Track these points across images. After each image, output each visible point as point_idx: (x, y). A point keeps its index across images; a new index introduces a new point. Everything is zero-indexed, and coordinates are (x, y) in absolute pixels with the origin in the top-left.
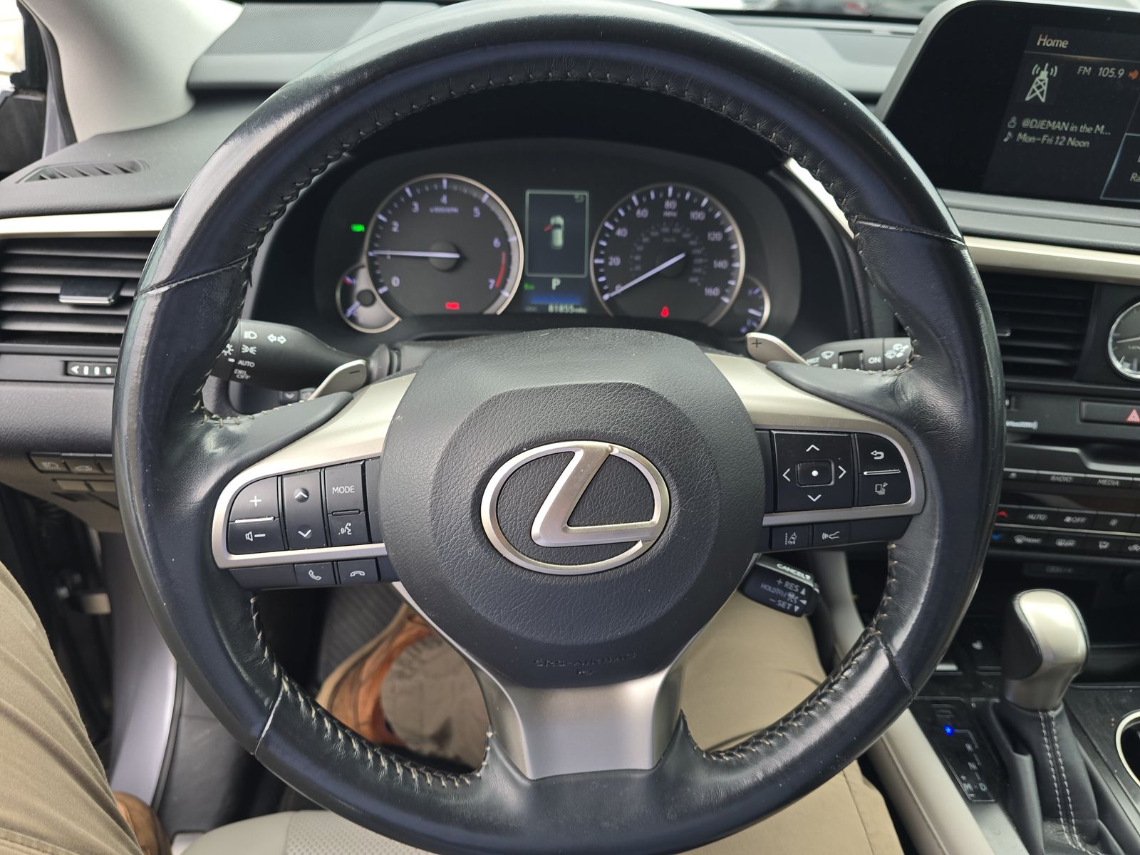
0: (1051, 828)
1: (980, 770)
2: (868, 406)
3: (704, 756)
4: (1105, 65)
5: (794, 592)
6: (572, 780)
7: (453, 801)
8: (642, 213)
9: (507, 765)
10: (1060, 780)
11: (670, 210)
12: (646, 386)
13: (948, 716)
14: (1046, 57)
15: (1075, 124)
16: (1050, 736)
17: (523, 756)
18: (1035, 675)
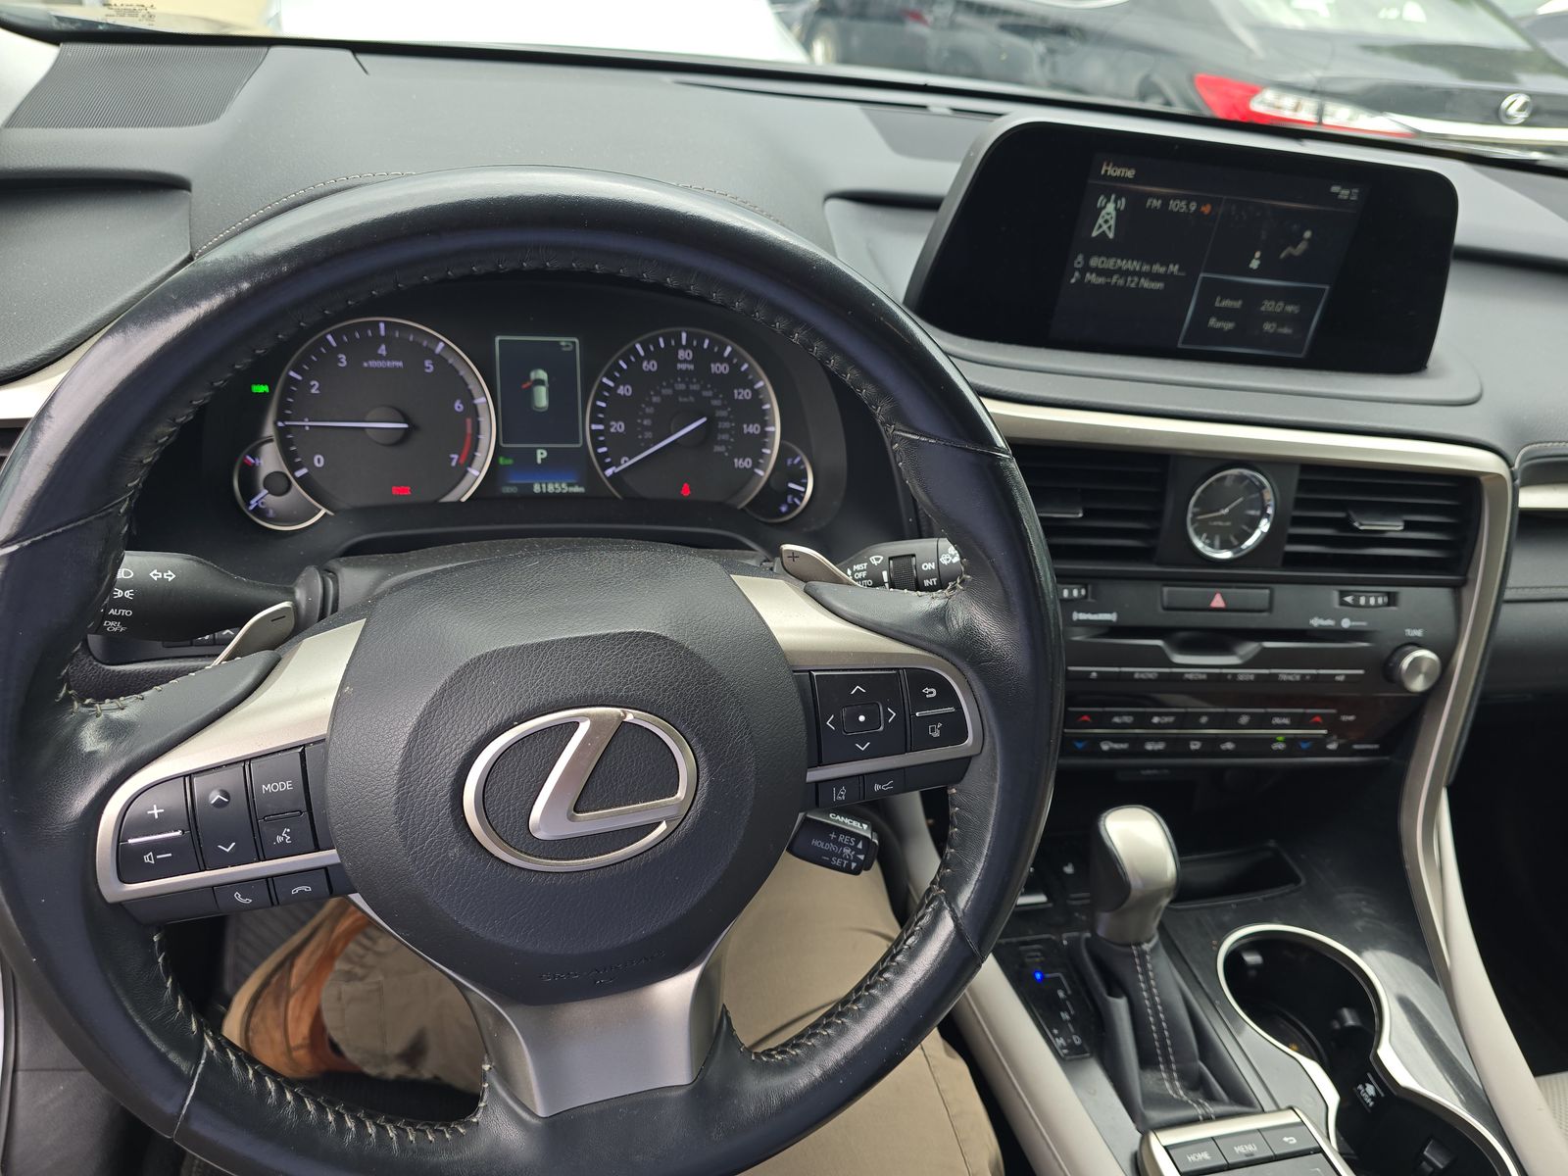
0: (1150, 1077)
1: (1073, 1020)
2: (917, 637)
3: (753, 1058)
4: (1175, 197)
5: (849, 846)
6: (594, 1110)
7: (444, 1158)
8: (651, 366)
9: (511, 1103)
10: (1158, 1022)
11: (685, 361)
12: (664, 634)
13: (1037, 960)
14: (1113, 187)
15: (1147, 263)
16: (1145, 973)
17: (531, 1090)
18: (1125, 906)
